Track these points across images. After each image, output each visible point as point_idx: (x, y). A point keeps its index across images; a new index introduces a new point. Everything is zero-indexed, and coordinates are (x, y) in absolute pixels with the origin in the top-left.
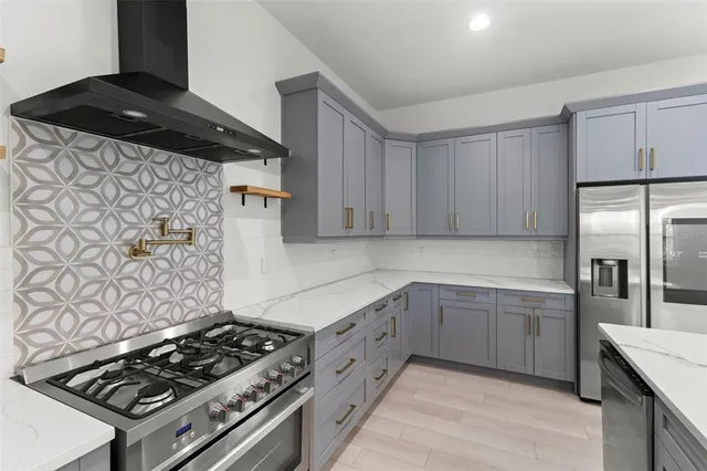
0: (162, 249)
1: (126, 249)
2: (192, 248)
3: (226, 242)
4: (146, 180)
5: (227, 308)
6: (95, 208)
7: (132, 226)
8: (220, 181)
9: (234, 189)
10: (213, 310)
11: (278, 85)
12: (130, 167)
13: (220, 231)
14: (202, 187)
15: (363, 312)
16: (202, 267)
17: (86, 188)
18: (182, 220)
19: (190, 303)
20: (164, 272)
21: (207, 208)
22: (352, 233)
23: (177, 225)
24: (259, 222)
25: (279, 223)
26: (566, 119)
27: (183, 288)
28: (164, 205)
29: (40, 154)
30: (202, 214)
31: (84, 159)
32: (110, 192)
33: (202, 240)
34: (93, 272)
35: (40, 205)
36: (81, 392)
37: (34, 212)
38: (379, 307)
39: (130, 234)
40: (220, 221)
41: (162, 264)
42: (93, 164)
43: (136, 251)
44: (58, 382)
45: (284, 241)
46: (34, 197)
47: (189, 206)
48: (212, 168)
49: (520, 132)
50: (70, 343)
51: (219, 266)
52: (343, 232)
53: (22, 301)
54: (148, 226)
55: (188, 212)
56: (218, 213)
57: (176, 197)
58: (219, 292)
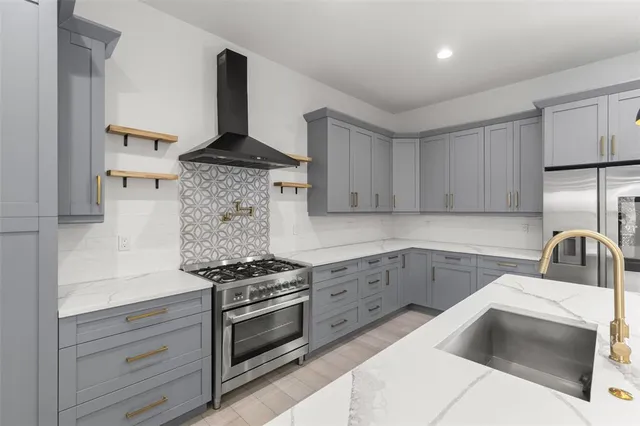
0: (237, 218)
1: (221, 217)
2: (252, 218)
3: (271, 214)
4: (230, 183)
5: (271, 253)
6: (208, 198)
7: (223, 206)
8: (267, 180)
9: (276, 184)
10: (264, 253)
11: (305, 116)
12: (222, 178)
13: (267, 209)
14: (257, 185)
15: (356, 262)
16: (258, 228)
17: (205, 189)
18: (247, 203)
19: (251, 247)
20: (239, 229)
21: (260, 196)
22: (356, 210)
23: (244, 206)
24: (292, 203)
25: (306, 203)
26: (538, 113)
27: (247, 239)
28: (238, 195)
29: (189, 175)
30: (257, 198)
31: (204, 175)
32: (214, 190)
33: (257, 213)
34: (208, 227)
35: (188, 197)
36: (203, 276)
37: (187, 200)
38: (373, 261)
39: (223, 210)
40: (267, 203)
41: (238, 226)
42: (207, 177)
43: (225, 219)
44: (195, 272)
45: (309, 215)
46: (186, 194)
47: (250, 195)
48: (263, 173)
49: (503, 125)
50: (199, 258)
51: (267, 228)
52: (349, 209)
53: (183, 238)
54: (231, 206)
55: (250, 198)
56: (267, 198)
57: (244, 190)
58: (267, 242)
